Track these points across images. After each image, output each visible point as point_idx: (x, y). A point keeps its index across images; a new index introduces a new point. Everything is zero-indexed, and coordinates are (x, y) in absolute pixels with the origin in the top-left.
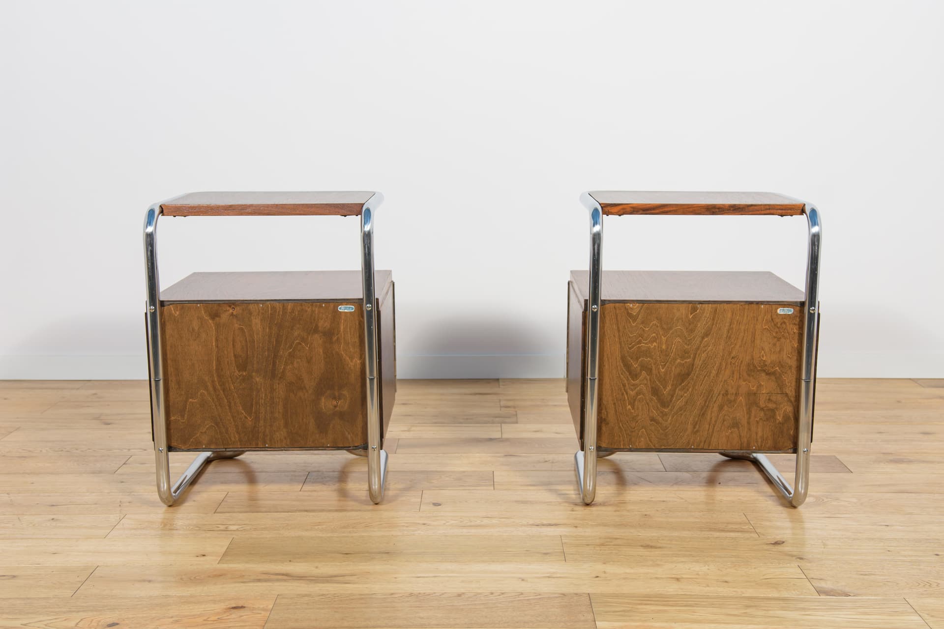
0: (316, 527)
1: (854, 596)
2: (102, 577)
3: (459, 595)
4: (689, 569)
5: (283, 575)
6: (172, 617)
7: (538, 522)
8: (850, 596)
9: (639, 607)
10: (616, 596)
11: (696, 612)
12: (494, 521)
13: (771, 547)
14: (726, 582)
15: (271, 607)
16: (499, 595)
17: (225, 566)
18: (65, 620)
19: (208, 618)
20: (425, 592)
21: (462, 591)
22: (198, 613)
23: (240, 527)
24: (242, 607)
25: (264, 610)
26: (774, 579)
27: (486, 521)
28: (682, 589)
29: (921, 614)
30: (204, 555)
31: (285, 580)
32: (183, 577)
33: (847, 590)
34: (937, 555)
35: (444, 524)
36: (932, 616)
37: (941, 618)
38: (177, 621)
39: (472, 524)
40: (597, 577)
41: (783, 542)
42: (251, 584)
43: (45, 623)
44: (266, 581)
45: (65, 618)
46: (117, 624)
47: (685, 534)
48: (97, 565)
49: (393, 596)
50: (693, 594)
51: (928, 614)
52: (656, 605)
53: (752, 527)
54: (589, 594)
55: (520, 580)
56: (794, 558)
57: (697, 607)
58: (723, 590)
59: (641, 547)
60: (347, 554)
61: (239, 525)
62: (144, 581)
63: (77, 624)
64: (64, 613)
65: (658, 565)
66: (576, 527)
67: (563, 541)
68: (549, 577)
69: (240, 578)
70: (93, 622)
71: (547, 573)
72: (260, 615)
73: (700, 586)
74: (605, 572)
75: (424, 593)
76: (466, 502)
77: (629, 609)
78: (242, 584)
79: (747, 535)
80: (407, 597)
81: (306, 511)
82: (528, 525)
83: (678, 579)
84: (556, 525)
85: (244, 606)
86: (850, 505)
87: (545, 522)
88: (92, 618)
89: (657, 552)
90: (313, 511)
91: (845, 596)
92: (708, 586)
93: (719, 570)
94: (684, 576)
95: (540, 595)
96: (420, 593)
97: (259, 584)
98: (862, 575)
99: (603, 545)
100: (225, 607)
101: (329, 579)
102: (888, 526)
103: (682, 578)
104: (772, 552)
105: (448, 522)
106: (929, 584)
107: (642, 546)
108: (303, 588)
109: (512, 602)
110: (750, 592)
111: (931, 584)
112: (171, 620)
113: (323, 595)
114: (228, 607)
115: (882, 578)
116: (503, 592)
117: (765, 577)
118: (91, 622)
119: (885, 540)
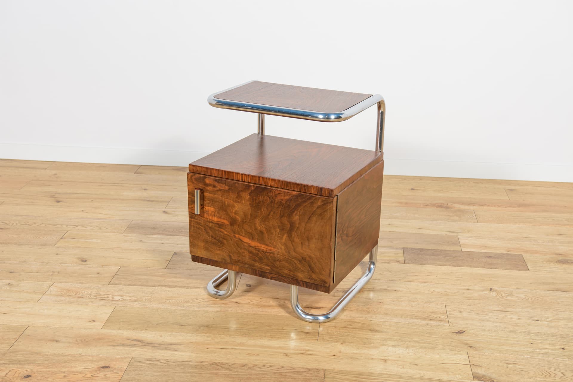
0: (169, 301)
2: (28, 336)
3: (243, 366)
4: (395, 352)
5: (139, 341)
6: (64, 373)
10: (342, 372)
13: (454, 335)
14: (416, 365)
15: (125, 368)
16: (269, 367)
17: (104, 331)
19: (85, 375)
20: (222, 362)
21: (246, 362)
22: (81, 370)
23: (122, 298)
24: (108, 367)
25: (121, 370)
26: (448, 364)
28: (386, 369)
30: (94, 321)
31: (139, 346)
32: (78, 339)
34: (563, 349)
35: (249, 303)
38: (66, 376)
40: (334, 355)
41: (464, 331)
42: (118, 348)
44: (128, 345)
46: (30, 376)
47: (402, 320)
48: (28, 325)
49: (202, 364)
50: (392, 374)
53: (447, 317)
54: (325, 370)
55: (285, 355)
56: (467, 346)
58: (412, 372)
59: (369, 331)
60: (182, 325)
61: (121, 296)
62: (53, 340)
63: (7, 374)
65: (376, 347)
68: (303, 354)
69: (113, 342)
70: (16, 373)
71: (304, 350)
72: (117, 375)
73: (398, 367)
74: (340, 352)
78: (112, 347)
79: (441, 324)
80: (210, 365)
81: (166, 286)
83: (385, 361)
84: (320, 308)
85: (110, 366)
88: (16, 370)
89: (378, 336)
90: (170, 286)
92: (403, 368)
93: (414, 354)
94: (390, 358)
95: (294, 369)
96: (219, 363)
97: (122, 348)
98: (507, 363)
99: (345, 327)
100: (98, 366)
101: (166, 346)
102: (538, 321)
103: (389, 360)
104: (453, 340)
105: (252, 301)
106: (549, 375)
107: (370, 330)
108: (149, 353)
109: (275, 373)
110: (429, 375)
111: (551, 375)
112: (63, 375)
113: (159, 360)
114: (100, 366)
115: (520, 367)
116: (272, 364)
117: (443, 362)
118: (15, 373)
119: (532, 333)
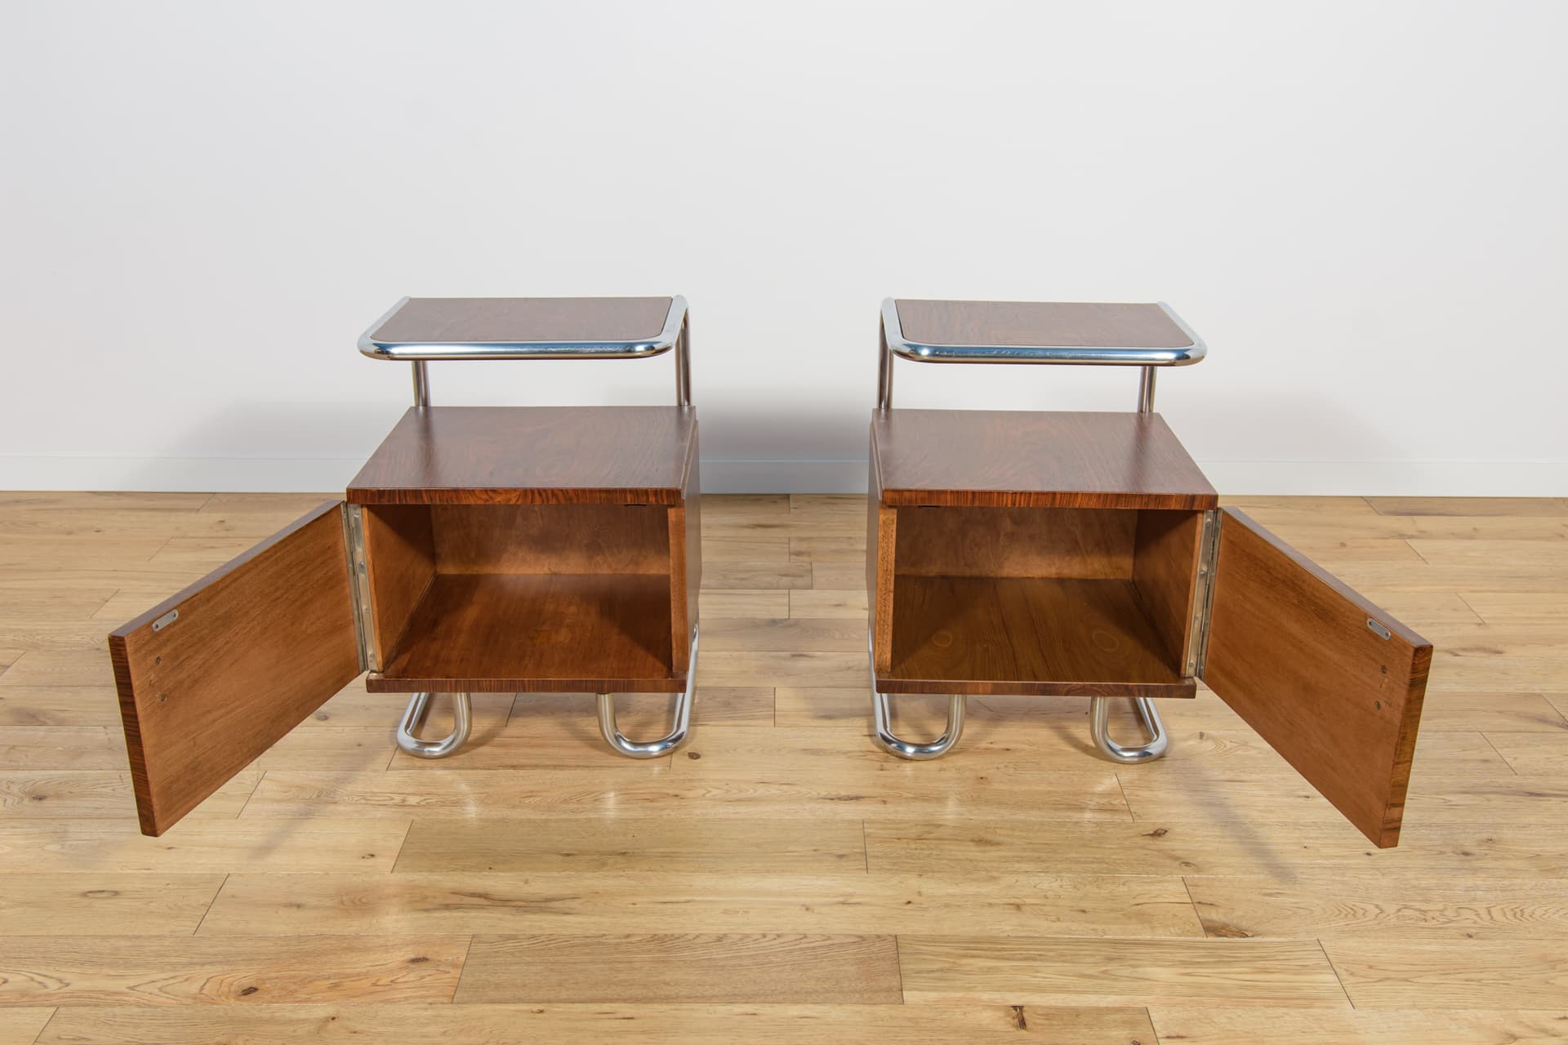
0: (527, 801)
1: (1252, 936)
2: (233, 896)
3: (719, 939)
4: (1035, 887)
5: (480, 896)
6: (329, 978)
7: (834, 794)
8: (1247, 936)
9: (964, 961)
10: (933, 940)
11: (1038, 972)
12: (773, 790)
13: (1148, 841)
14: (1084, 911)
15: (463, 959)
16: (775, 939)
17: (399, 878)
18: (186, 980)
19: (378, 980)
20: (672, 932)
21: (724, 930)
22: (364, 970)
23: (423, 798)
24: (425, 959)
25: (454, 965)
26: (1148, 906)
27: (761, 791)
28: (1022, 926)
29: (1337, 970)
30: (372, 856)
31: (481, 907)
32: (345, 898)
33: (1244, 924)
34: (1369, 854)
35: (704, 795)
36: (1352, 974)
37: (1362, 977)
39: (743, 795)
40: (909, 902)
41: (1166, 831)
42: (437, 914)
43: (159, 985)
44: (458, 907)
45: (186, 977)
46: (256, 990)
47: (1034, 816)
48: (227, 873)
49: (629, 940)
50: (1037, 935)
51: (1346, 970)
52: (987, 957)
53: (1124, 802)
54: (896, 936)
55: (804, 908)
56: (1178, 863)
57: (1041, 960)
58: (1080, 929)
59: (971, 843)
60: (568, 855)
61: (421, 795)
62: (291, 905)
63: (202, 988)
64: (185, 965)
65: (994, 878)
66: (885, 802)
67: (866, 830)
68: (843, 903)
69: (423, 901)
70: (223, 984)
71: (842, 895)
72: (447, 975)
73: (1047, 919)
74: (920, 894)
75: (672, 935)
76: (735, 750)
77: (947, 965)
78: (425, 914)
79: (1117, 818)
80: (648, 941)
81: (514, 767)
82: (818, 799)
83: (1018, 907)
84: (857, 798)
85: (428, 957)
86: (1260, 756)
87: (843, 793)
88: (223, 977)
89: (993, 853)
91: (1240, 937)
92: (1059, 920)
93: (1075, 887)
94: (1028, 901)
95: (829, 938)
96: (666, 935)
97: (447, 914)
98: (1266, 895)
99: (919, 838)
100: (402, 959)
101: (543, 905)
102: (1308, 797)
103: (1025, 905)
104: (1146, 852)
105: (709, 792)
106: (1352, 912)
107: (973, 841)
108: (507, 922)
109: (791, 951)
110: (1115, 932)
111: (1355, 912)
113: (534, 937)
114: (407, 958)
115: (1292, 900)
116: (780, 932)
117: (1136, 902)
118: (221, 984)
119: (1301, 826)
